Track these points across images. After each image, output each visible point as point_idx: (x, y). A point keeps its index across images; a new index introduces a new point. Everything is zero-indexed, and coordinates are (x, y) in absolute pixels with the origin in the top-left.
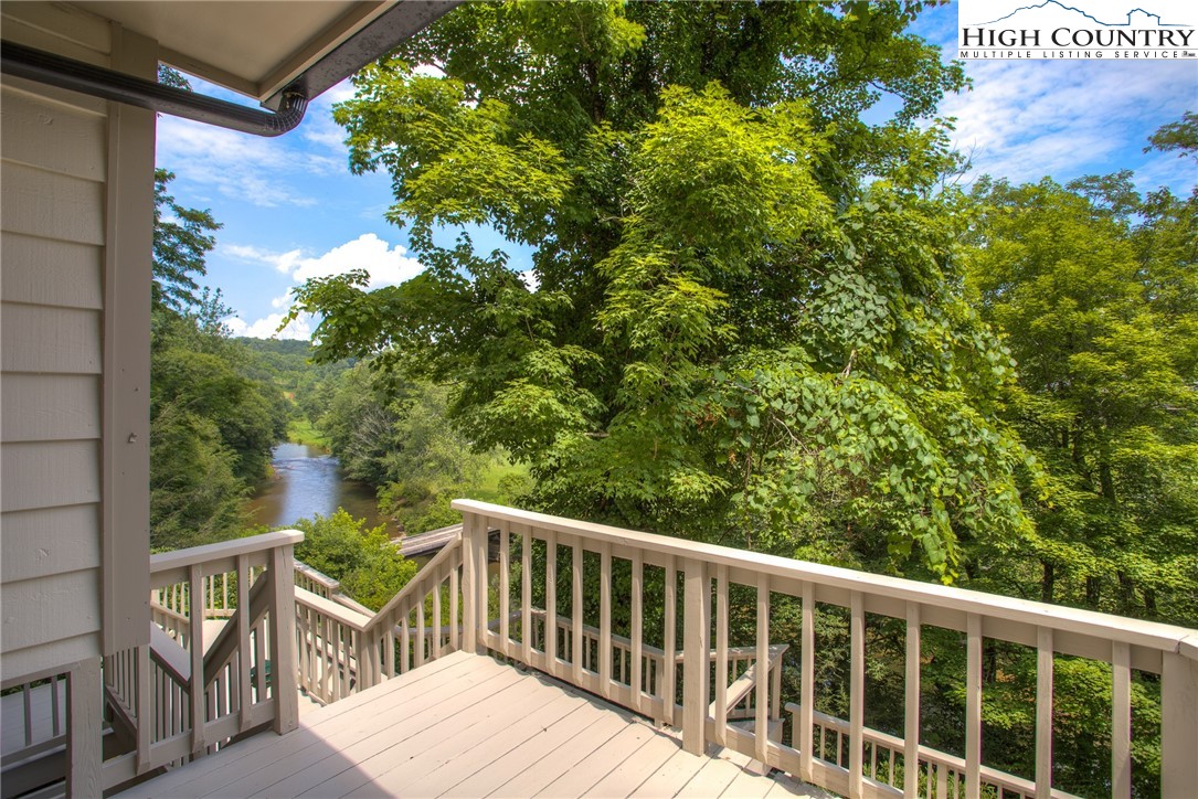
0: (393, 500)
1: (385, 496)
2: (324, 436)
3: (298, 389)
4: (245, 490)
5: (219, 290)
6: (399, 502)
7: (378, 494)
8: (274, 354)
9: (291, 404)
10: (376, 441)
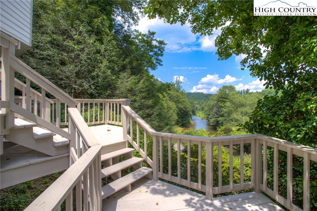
1: (219, 130)
2: (205, 115)
3: (200, 104)
6: (223, 132)
7: (217, 129)
8: (195, 96)
9: (198, 108)
10: (217, 114)
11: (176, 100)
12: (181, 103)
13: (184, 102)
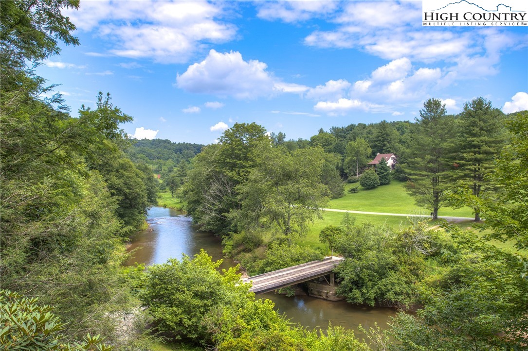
0: (234, 247)
1: (228, 243)
2: (181, 202)
3: (163, 171)
4: (124, 229)
5: (108, 94)
6: (239, 249)
7: (223, 242)
8: (146, 148)
9: (158, 181)
10: (220, 202)
11: (101, 162)
12: (117, 171)
13: (124, 167)
